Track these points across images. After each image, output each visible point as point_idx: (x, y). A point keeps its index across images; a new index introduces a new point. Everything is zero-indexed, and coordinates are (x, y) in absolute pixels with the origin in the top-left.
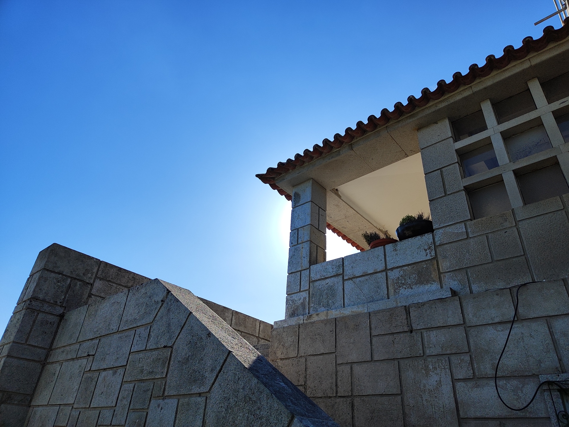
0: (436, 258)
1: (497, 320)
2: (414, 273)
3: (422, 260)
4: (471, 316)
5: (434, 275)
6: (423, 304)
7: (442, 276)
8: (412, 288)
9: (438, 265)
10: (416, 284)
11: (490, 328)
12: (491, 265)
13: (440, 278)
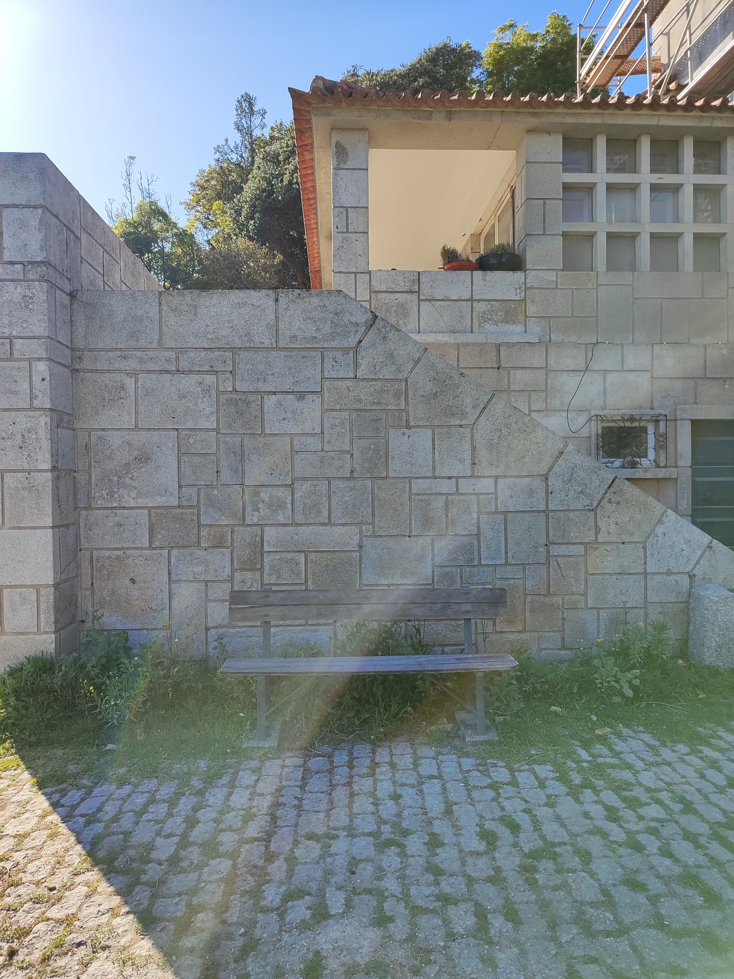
0: (524, 300)
1: (571, 368)
2: (501, 311)
3: (510, 299)
4: (552, 362)
5: (521, 317)
6: (514, 344)
7: (528, 319)
8: (497, 325)
9: (525, 308)
10: (502, 322)
11: (565, 374)
12: (570, 319)
13: (525, 321)
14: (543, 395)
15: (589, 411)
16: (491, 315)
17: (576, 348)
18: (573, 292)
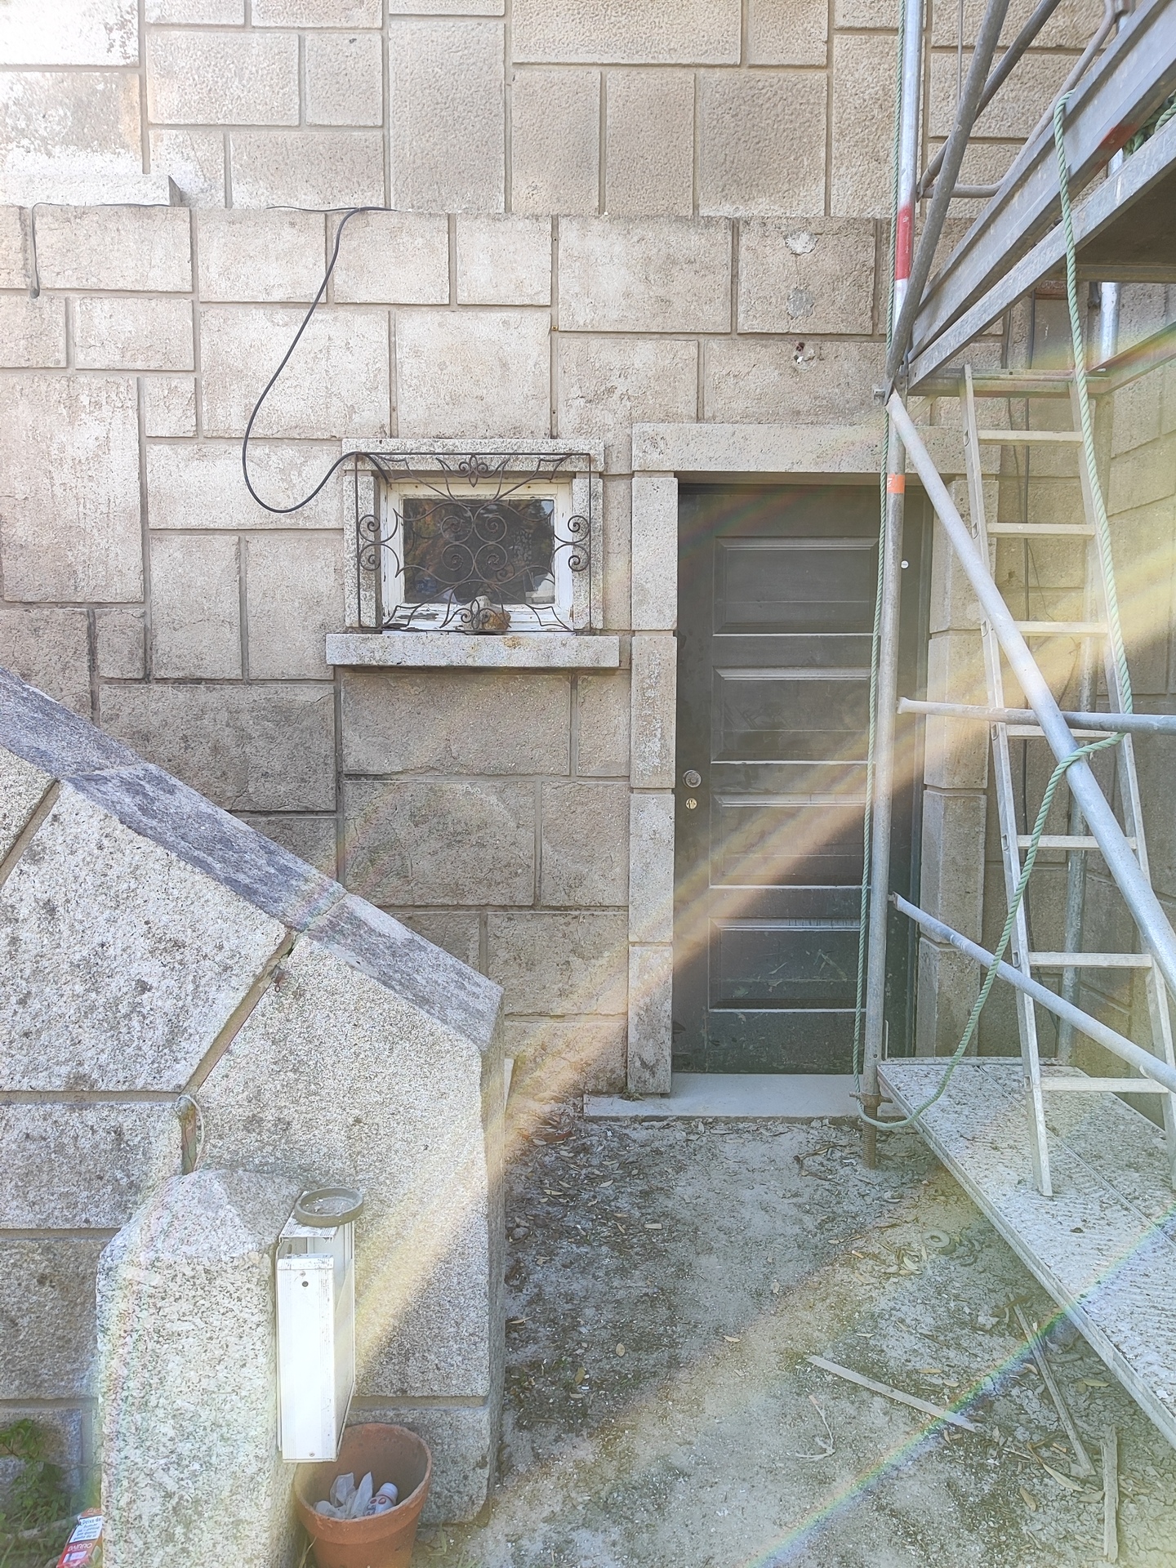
0: (139, 66)
1: (277, 296)
2: (61, 103)
3: (90, 61)
4: (214, 273)
5: (128, 125)
6: (82, 213)
7: (151, 133)
8: (49, 154)
9: (143, 95)
10: (65, 142)
11: (258, 313)
12: (294, 134)
13: (144, 140)
14: (187, 385)
15: (335, 440)
16: (29, 118)
17: (292, 224)
18: (301, 40)
